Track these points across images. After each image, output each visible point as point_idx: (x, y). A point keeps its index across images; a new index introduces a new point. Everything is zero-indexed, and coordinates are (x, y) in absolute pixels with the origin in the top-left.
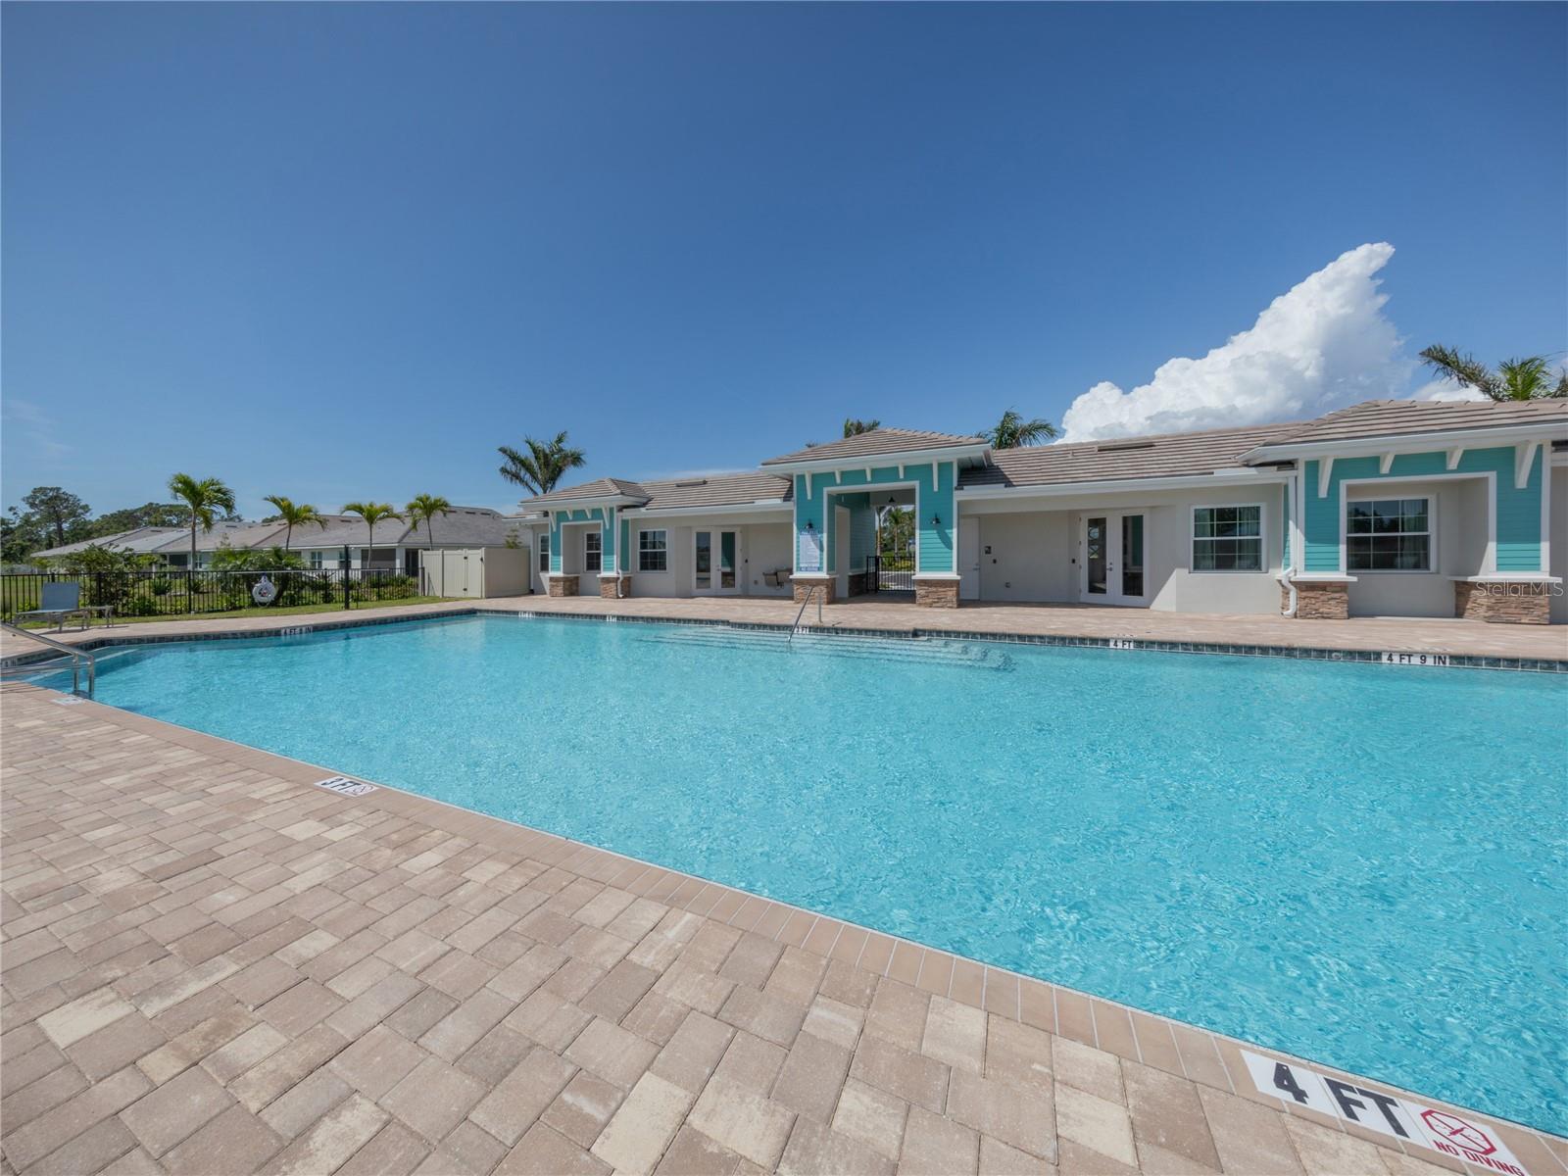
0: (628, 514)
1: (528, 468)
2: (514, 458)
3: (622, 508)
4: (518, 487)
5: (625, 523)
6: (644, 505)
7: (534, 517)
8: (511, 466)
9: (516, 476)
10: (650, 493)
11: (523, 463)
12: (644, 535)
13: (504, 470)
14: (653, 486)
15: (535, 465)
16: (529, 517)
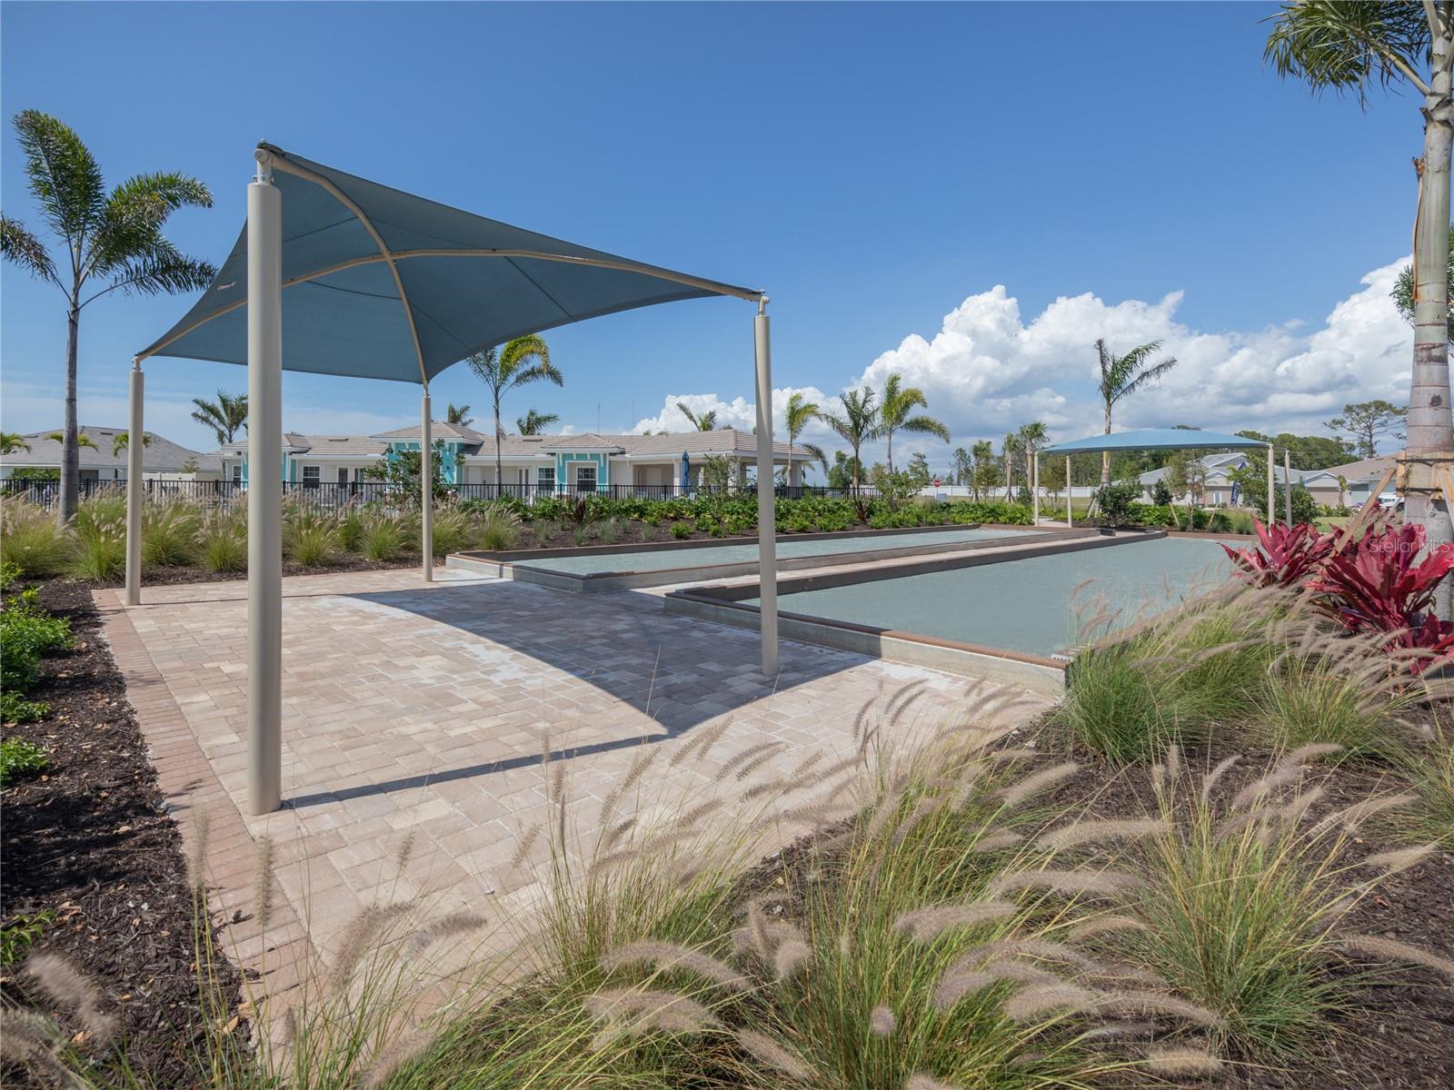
0: (295, 457)
1: (217, 415)
2: (204, 407)
3: (291, 453)
4: (206, 427)
5: (294, 462)
6: (305, 452)
7: (231, 455)
8: (201, 412)
9: (205, 420)
10: (311, 443)
11: (211, 410)
12: (306, 469)
13: (195, 415)
14: (315, 438)
15: (223, 413)
16: (226, 455)
